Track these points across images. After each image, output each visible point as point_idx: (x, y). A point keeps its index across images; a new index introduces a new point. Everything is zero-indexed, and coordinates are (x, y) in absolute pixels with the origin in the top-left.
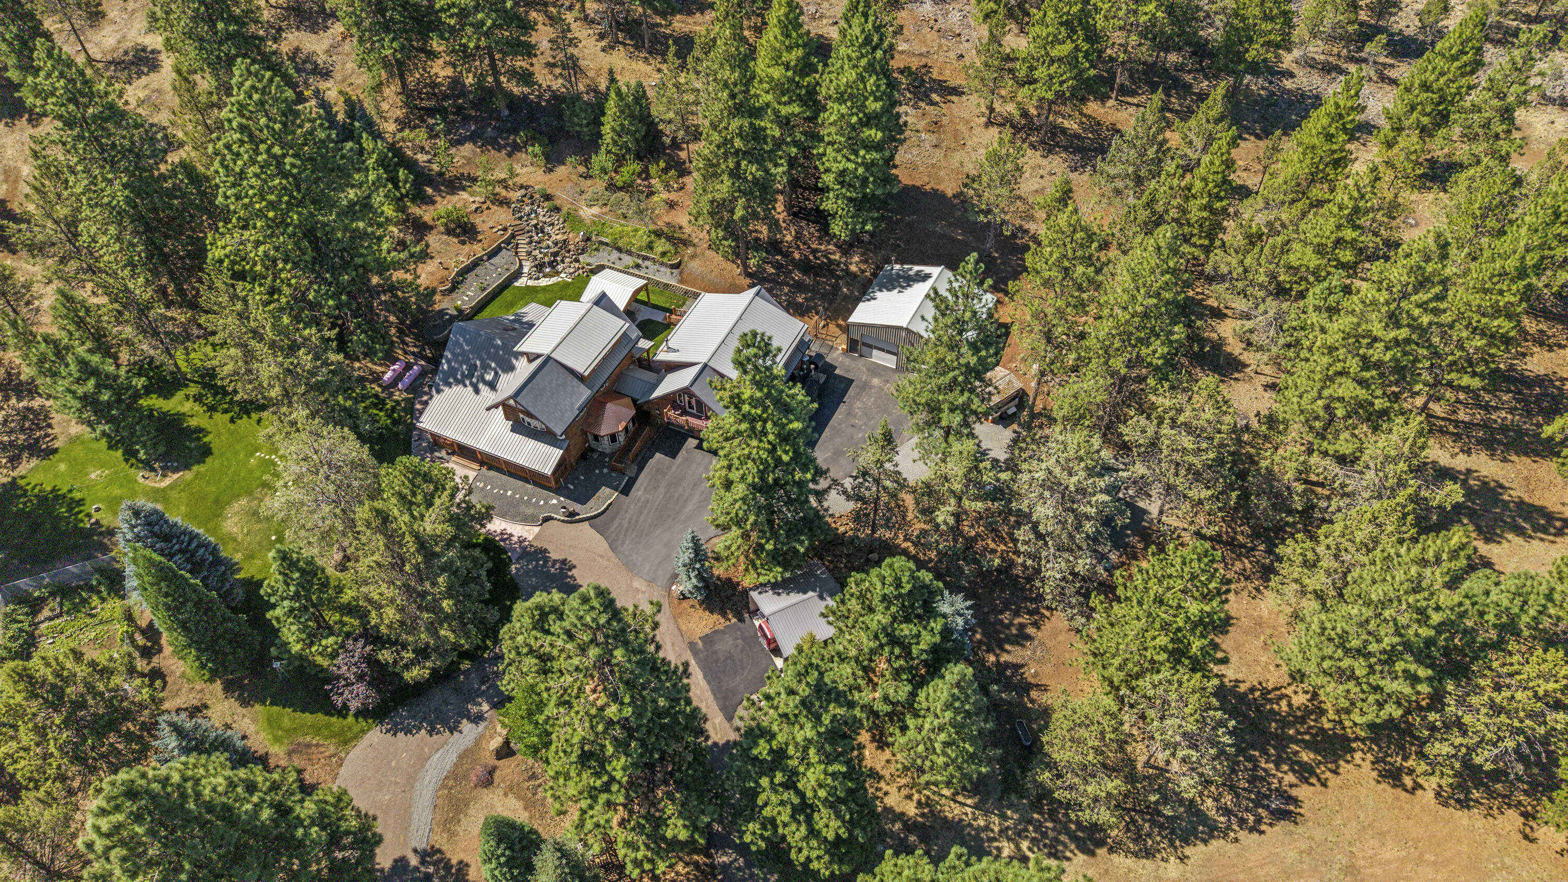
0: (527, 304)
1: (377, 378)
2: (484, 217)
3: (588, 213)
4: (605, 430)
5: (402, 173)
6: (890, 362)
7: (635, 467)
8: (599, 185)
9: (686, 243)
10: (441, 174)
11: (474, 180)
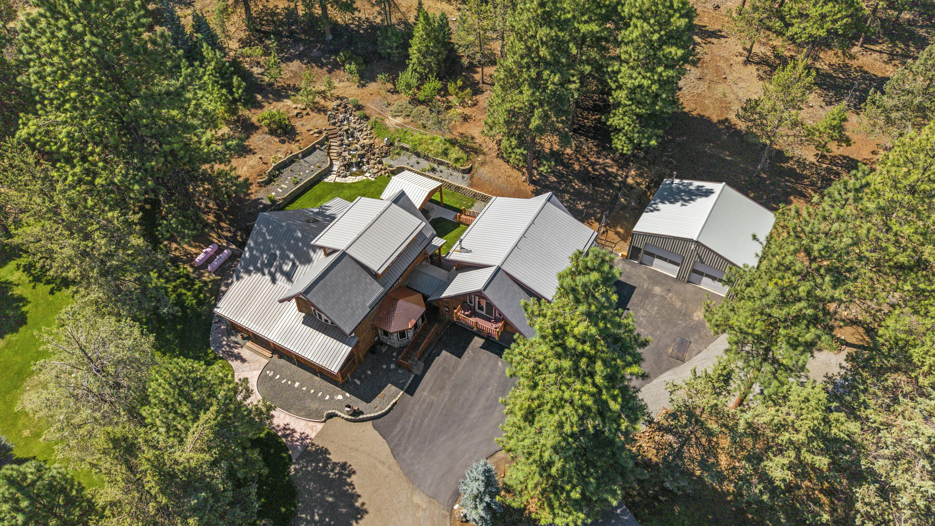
0: (333, 198)
1: (190, 259)
2: (303, 121)
3: (392, 122)
4: (394, 327)
5: (235, 80)
6: (671, 271)
7: (422, 364)
8: (404, 99)
9: (477, 151)
10: (271, 85)
11: (297, 90)
